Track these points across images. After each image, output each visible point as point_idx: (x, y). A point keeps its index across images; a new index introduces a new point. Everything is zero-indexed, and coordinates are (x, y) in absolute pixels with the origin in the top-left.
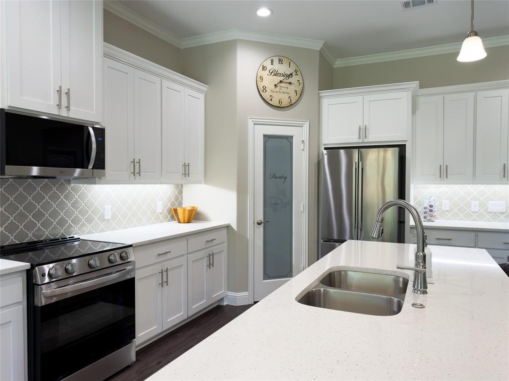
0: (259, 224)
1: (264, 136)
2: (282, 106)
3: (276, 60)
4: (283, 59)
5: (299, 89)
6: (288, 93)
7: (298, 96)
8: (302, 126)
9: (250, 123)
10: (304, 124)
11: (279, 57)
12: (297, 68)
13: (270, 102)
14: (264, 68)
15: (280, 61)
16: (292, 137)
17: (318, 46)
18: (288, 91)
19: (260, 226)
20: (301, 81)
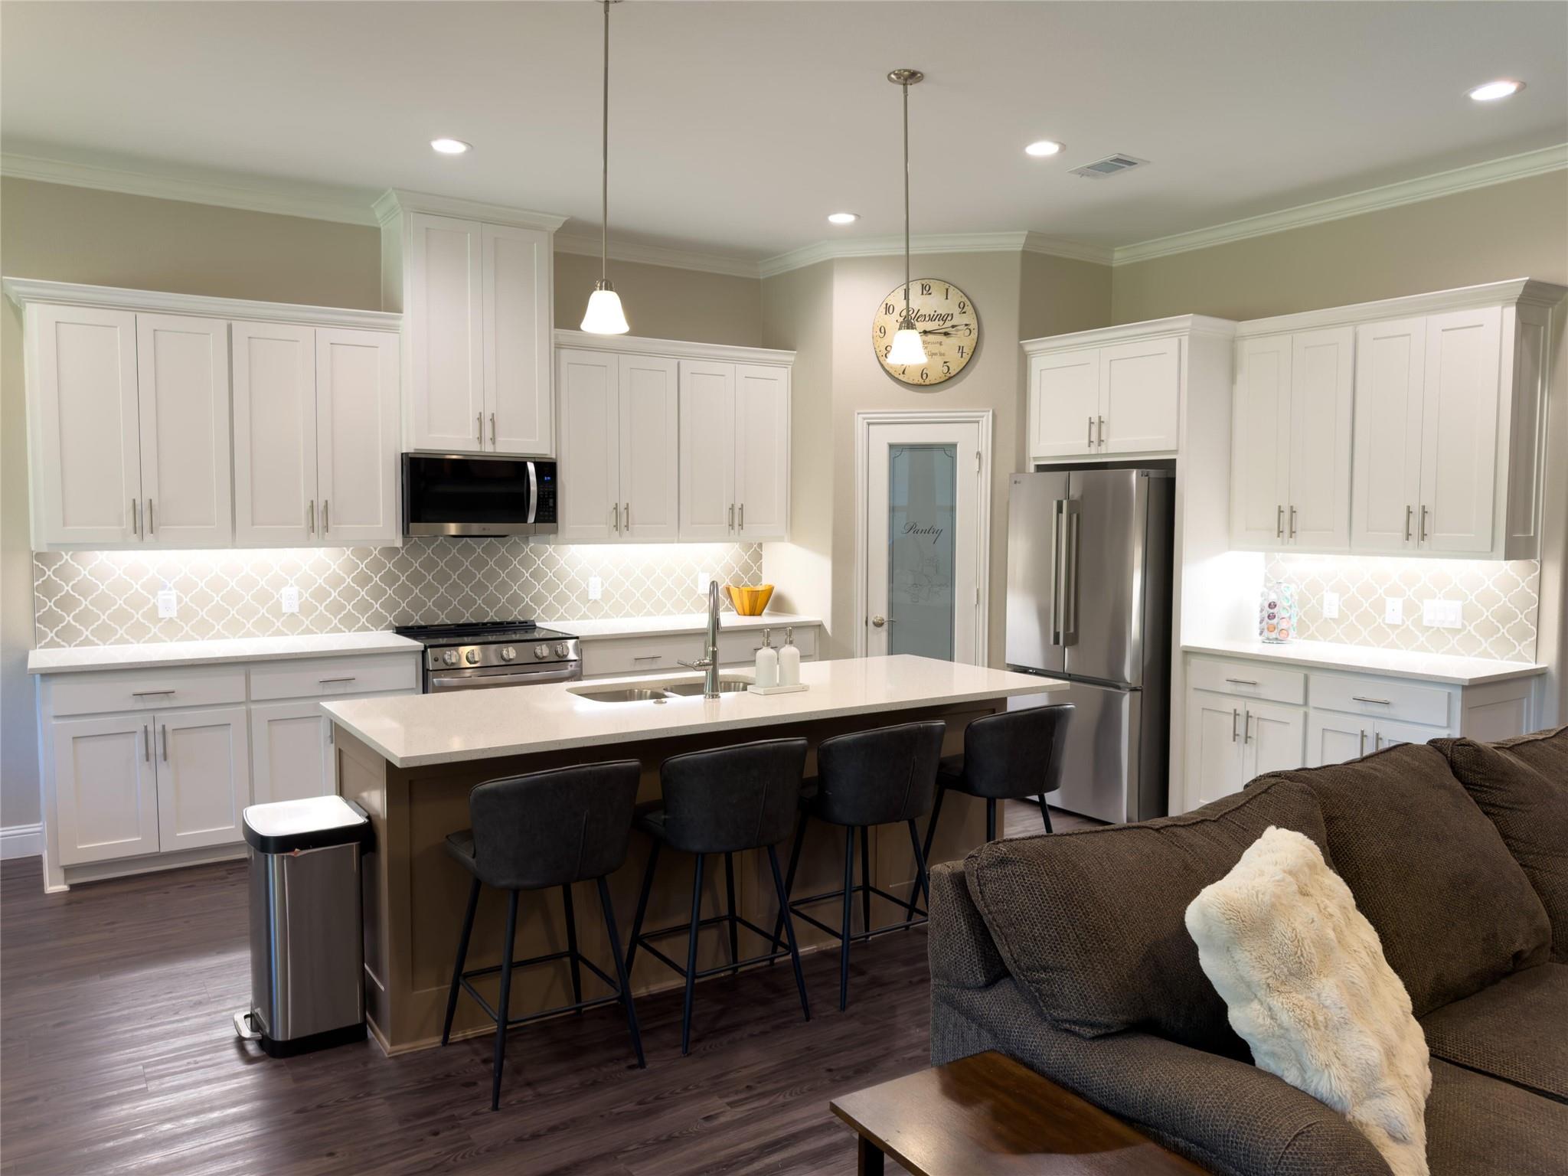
0: (878, 625)
1: (892, 446)
2: (927, 382)
3: (915, 289)
4: (932, 283)
5: (968, 343)
6: (944, 355)
7: (966, 357)
8: (978, 422)
9: (860, 424)
10: (983, 417)
11: (924, 282)
12: (965, 299)
13: (901, 377)
14: (888, 309)
15: (926, 290)
16: (954, 446)
17: (1016, 243)
18: (942, 349)
19: (880, 629)
20: (974, 325)
